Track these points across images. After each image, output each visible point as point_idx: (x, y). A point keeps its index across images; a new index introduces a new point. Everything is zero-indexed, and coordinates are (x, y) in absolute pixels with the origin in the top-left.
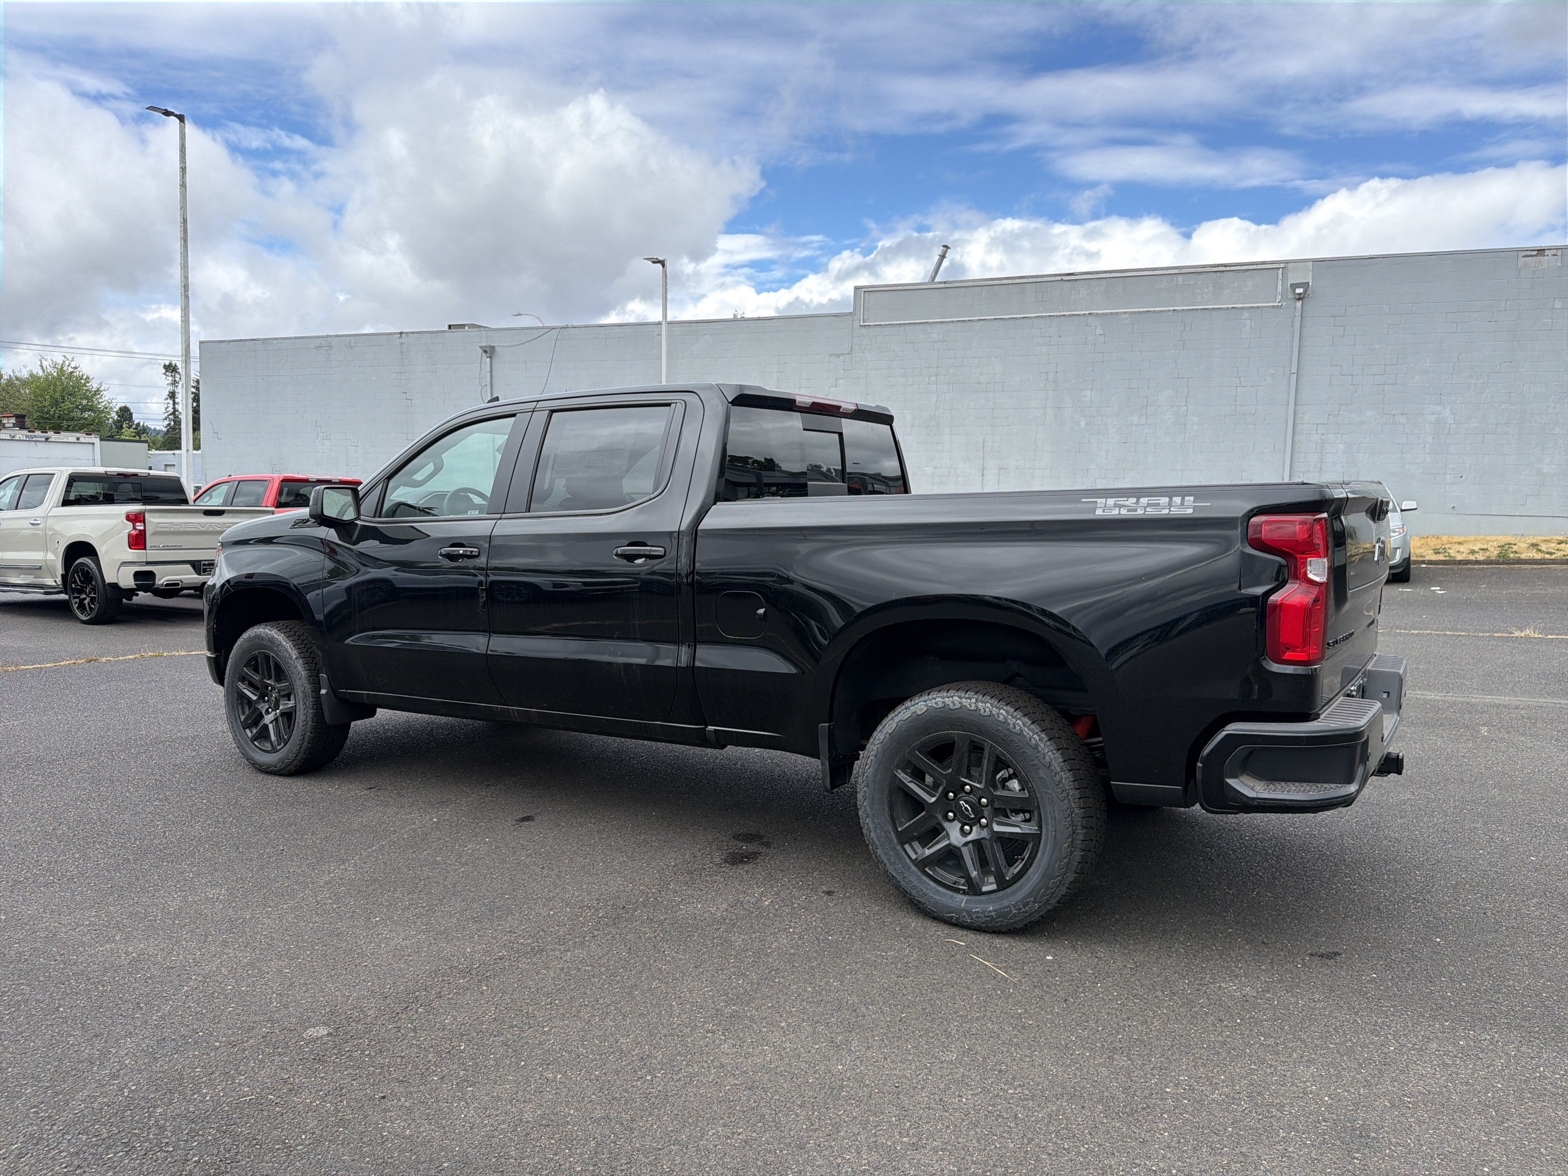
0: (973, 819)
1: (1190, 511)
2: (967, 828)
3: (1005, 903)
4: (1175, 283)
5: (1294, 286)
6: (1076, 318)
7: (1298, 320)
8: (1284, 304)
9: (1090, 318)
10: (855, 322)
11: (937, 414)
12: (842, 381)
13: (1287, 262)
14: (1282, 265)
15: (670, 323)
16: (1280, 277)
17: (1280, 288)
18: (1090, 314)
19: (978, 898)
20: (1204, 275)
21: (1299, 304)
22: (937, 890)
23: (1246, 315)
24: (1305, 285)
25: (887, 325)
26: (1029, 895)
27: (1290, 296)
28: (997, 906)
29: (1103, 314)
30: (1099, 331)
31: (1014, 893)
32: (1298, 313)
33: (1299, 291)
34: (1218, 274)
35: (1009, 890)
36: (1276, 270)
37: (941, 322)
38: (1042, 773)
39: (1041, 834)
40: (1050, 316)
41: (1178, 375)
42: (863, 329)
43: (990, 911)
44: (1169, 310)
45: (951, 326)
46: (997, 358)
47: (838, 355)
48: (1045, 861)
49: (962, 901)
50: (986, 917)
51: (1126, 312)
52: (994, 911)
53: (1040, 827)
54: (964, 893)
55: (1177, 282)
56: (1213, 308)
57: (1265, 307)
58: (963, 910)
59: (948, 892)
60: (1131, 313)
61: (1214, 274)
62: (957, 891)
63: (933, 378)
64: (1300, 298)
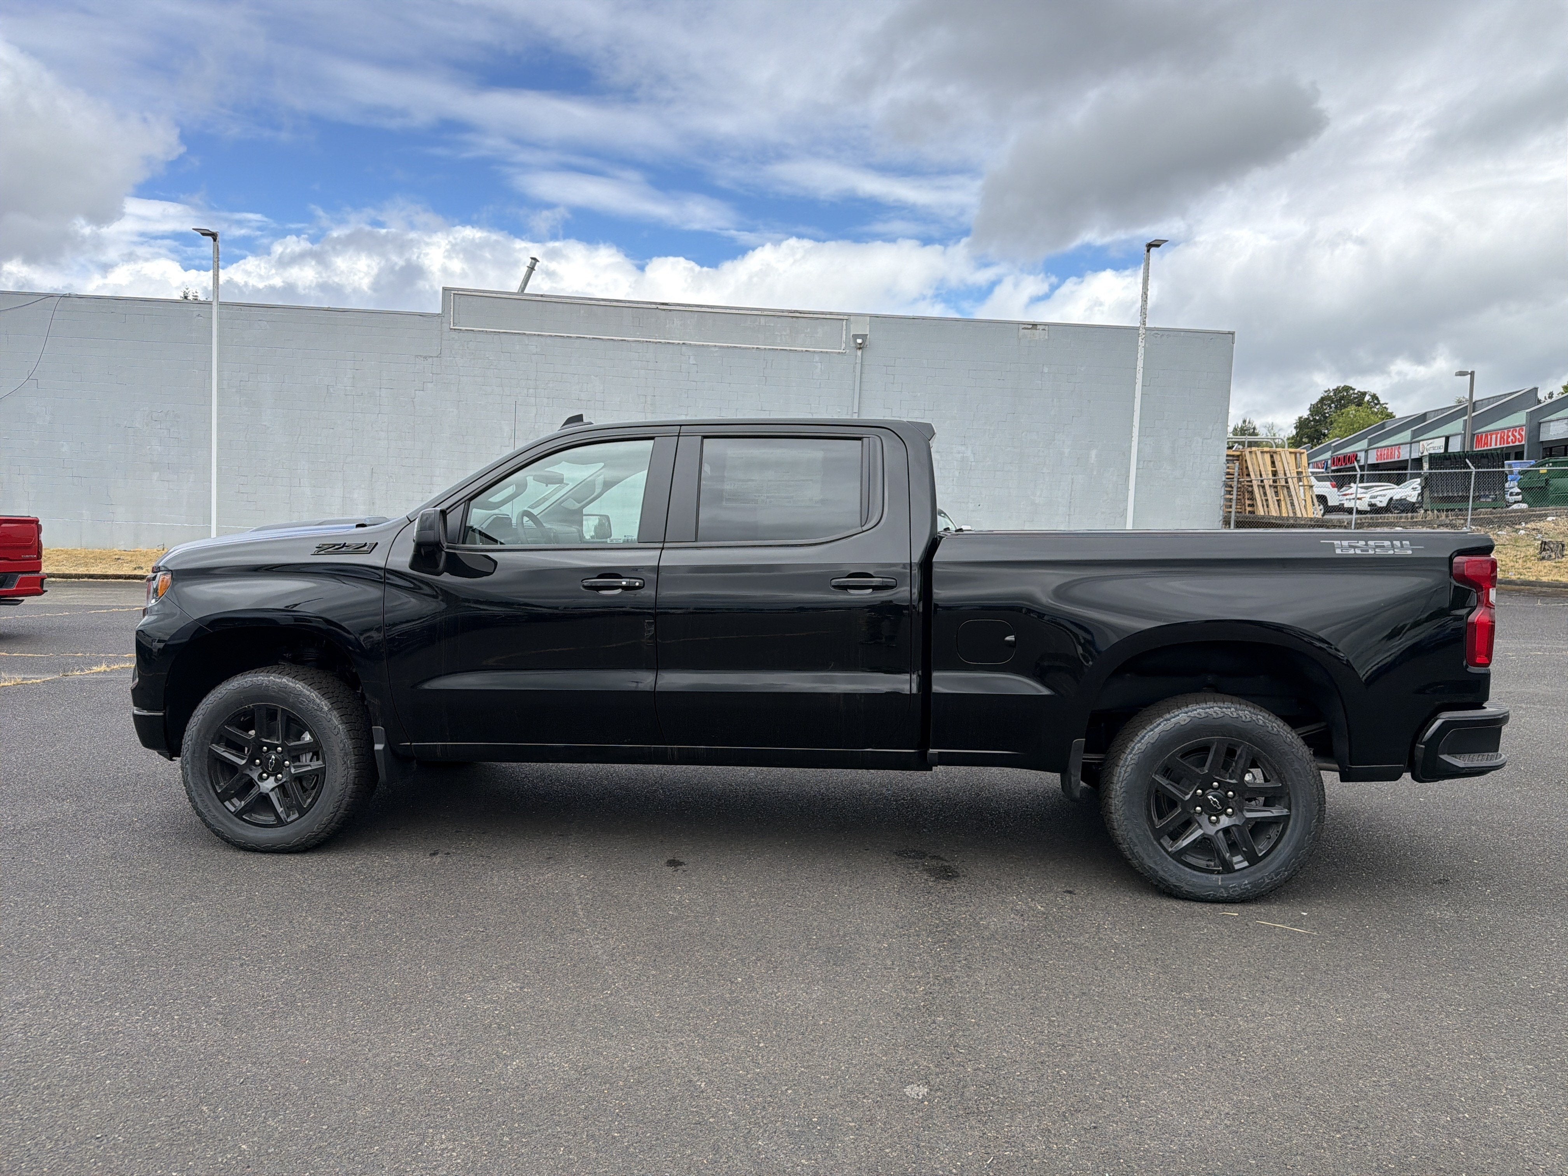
0: (1220, 810)
1: (1410, 552)
2: (1213, 818)
3: (1259, 875)
4: (757, 323)
5: (856, 337)
6: (671, 346)
7: (858, 367)
8: (848, 351)
9: (684, 348)
10: (444, 325)
11: (536, 427)
12: (430, 385)
13: (849, 315)
14: (846, 317)
15: (222, 304)
16: (844, 328)
17: (844, 336)
18: (683, 344)
19: (1230, 875)
20: (783, 319)
21: (859, 353)
22: (1193, 875)
23: (817, 358)
24: (864, 337)
25: (480, 331)
26: (1281, 867)
27: (853, 345)
28: (1252, 879)
29: (695, 345)
30: (692, 361)
31: (1265, 867)
32: (859, 361)
33: (859, 341)
34: (794, 319)
35: (1261, 864)
36: (841, 321)
37: (539, 335)
38: (1296, 765)
39: (1289, 815)
40: (647, 341)
41: (762, 407)
42: (453, 333)
43: (1245, 885)
44: (753, 348)
45: (549, 341)
46: (597, 376)
47: (425, 357)
48: (1296, 835)
49: (1218, 879)
50: (1241, 889)
51: (715, 346)
52: (1249, 883)
53: (1290, 809)
54: (1219, 873)
55: (760, 323)
56: (790, 350)
57: (832, 352)
58: (1220, 887)
59: (1203, 874)
60: (721, 347)
61: (791, 319)
62: (1212, 872)
63: (531, 391)
64: (860, 347)
